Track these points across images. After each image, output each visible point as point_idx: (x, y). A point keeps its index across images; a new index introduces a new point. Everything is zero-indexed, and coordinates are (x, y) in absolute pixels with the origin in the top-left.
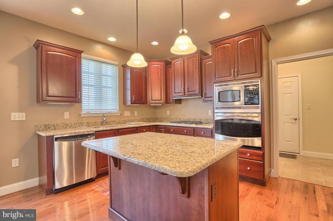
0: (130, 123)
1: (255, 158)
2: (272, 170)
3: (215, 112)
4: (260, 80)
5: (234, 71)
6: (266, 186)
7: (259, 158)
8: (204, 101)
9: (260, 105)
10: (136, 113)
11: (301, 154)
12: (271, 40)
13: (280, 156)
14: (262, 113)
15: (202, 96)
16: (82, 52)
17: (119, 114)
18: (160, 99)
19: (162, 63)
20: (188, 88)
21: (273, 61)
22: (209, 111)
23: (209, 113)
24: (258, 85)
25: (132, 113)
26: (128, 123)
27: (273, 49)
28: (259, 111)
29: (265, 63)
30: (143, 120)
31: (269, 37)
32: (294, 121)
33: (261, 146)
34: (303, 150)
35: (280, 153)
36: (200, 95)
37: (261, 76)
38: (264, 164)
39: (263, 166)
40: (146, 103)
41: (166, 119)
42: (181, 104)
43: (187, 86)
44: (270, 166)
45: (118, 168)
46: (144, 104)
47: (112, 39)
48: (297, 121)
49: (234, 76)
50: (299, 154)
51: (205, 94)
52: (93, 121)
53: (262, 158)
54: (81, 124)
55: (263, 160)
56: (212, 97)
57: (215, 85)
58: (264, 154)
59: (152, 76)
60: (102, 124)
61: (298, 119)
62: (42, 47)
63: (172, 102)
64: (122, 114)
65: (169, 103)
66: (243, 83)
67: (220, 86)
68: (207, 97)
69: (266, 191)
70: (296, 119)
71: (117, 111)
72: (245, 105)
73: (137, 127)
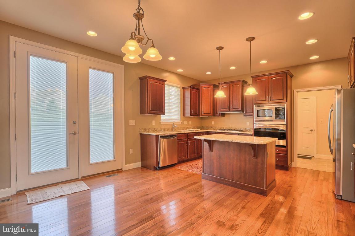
0: (190, 130)
1: (281, 152)
2: (293, 163)
3: (254, 123)
4: (285, 104)
5: (269, 97)
6: (288, 171)
7: (284, 153)
8: (245, 116)
9: (285, 120)
10: (190, 123)
11: (315, 157)
12: (293, 77)
13: (298, 157)
14: (287, 124)
15: (243, 112)
16: (166, 81)
17: (180, 123)
18: (210, 113)
19: (212, 86)
20: (233, 106)
21: (294, 91)
22: (247, 122)
23: (247, 124)
24: (285, 107)
25: (188, 122)
26: (188, 129)
27: (294, 82)
28: (285, 123)
29: (289, 91)
30: (194, 128)
31: (291, 75)
32: (310, 132)
33: (285, 145)
34: (317, 154)
35: (298, 156)
36: (242, 111)
37: (286, 102)
38: (287, 156)
39: (287, 157)
40: (199, 115)
41: (211, 127)
42: (224, 116)
43: (232, 104)
44: (291, 161)
45: (211, 151)
46: (198, 116)
47: (180, 70)
48: (313, 132)
49: (268, 100)
50: (314, 156)
51: (246, 111)
52: (167, 127)
53: (286, 153)
54: (161, 129)
55: (287, 154)
56: (252, 113)
57: (254, 106)
58: (287, 150)
59: (204, 96)
60: (172, 129)
61: (313, 130)
62: (148, 79)
63: (219, 115)
64: (182, 123)
65: (216, 116)
66: (274, 106)
67: (258, 106)
68: (247, 113)
69: (289, 172)
70: (312, 131)
71: (179, 121)
72: (275, 119)
73: (197, 132)
